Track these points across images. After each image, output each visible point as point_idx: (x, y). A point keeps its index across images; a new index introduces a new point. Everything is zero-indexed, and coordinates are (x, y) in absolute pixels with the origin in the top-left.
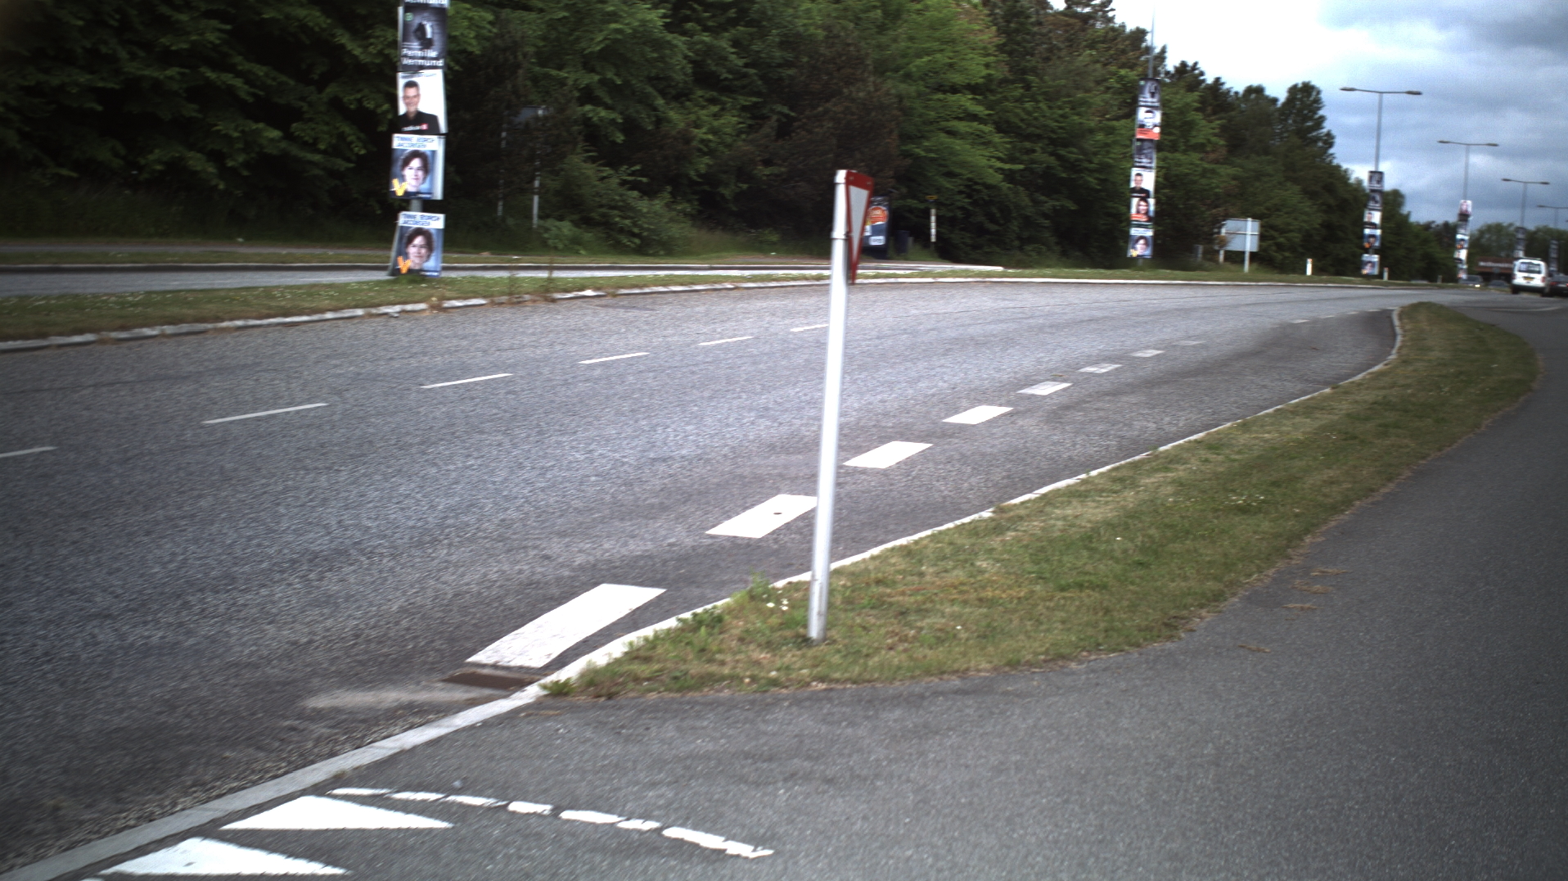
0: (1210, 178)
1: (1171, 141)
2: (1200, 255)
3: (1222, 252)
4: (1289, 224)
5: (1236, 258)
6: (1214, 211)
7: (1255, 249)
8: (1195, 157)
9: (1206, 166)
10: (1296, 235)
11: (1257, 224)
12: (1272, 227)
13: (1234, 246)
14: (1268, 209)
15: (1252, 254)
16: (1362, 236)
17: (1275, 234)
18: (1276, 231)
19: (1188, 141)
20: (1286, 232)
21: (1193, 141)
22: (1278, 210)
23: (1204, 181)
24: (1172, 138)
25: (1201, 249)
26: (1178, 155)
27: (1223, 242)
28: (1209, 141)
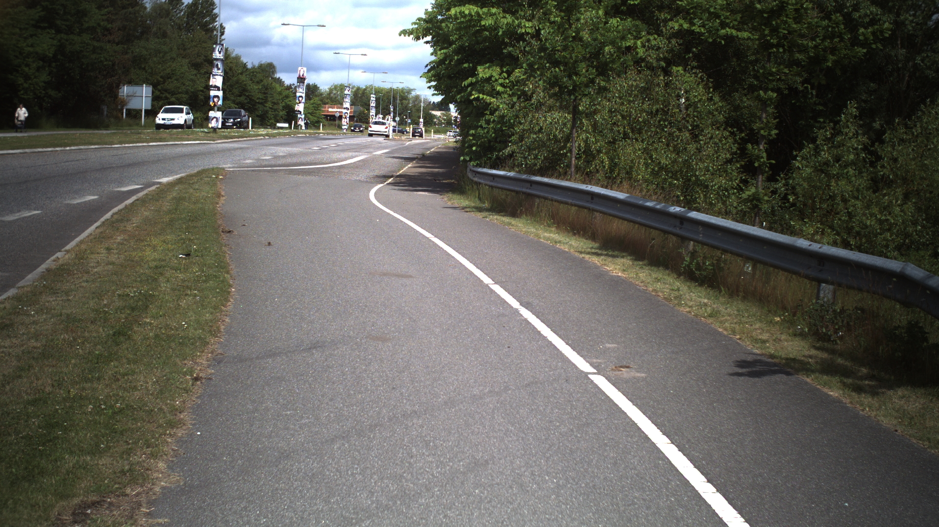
0: (100, 54)
1: (66, 26)
2: (105, 113)
3: (125, 111)
4: (179, 88)
5: (134, 114)
6: (109, 80)
7: (149, 107)
8: (86, 37)
9: (96, 44)
10: (184, 96)
11: (150, 89)
12: (166, 91)
13: (133, 105)
14: (161, 77)
15: (146, 111)
16: (208, 98)
17: (168, 96)
18: (169, 93)
19: (82, 25)
20: (176, 94)
21: (86, 25)
22: (170, 78)
23: (93, 56)
24: (68, 23)
25: (105, 108)
26: (71, 36)
27: (124, 103)
28: (99, 25)
